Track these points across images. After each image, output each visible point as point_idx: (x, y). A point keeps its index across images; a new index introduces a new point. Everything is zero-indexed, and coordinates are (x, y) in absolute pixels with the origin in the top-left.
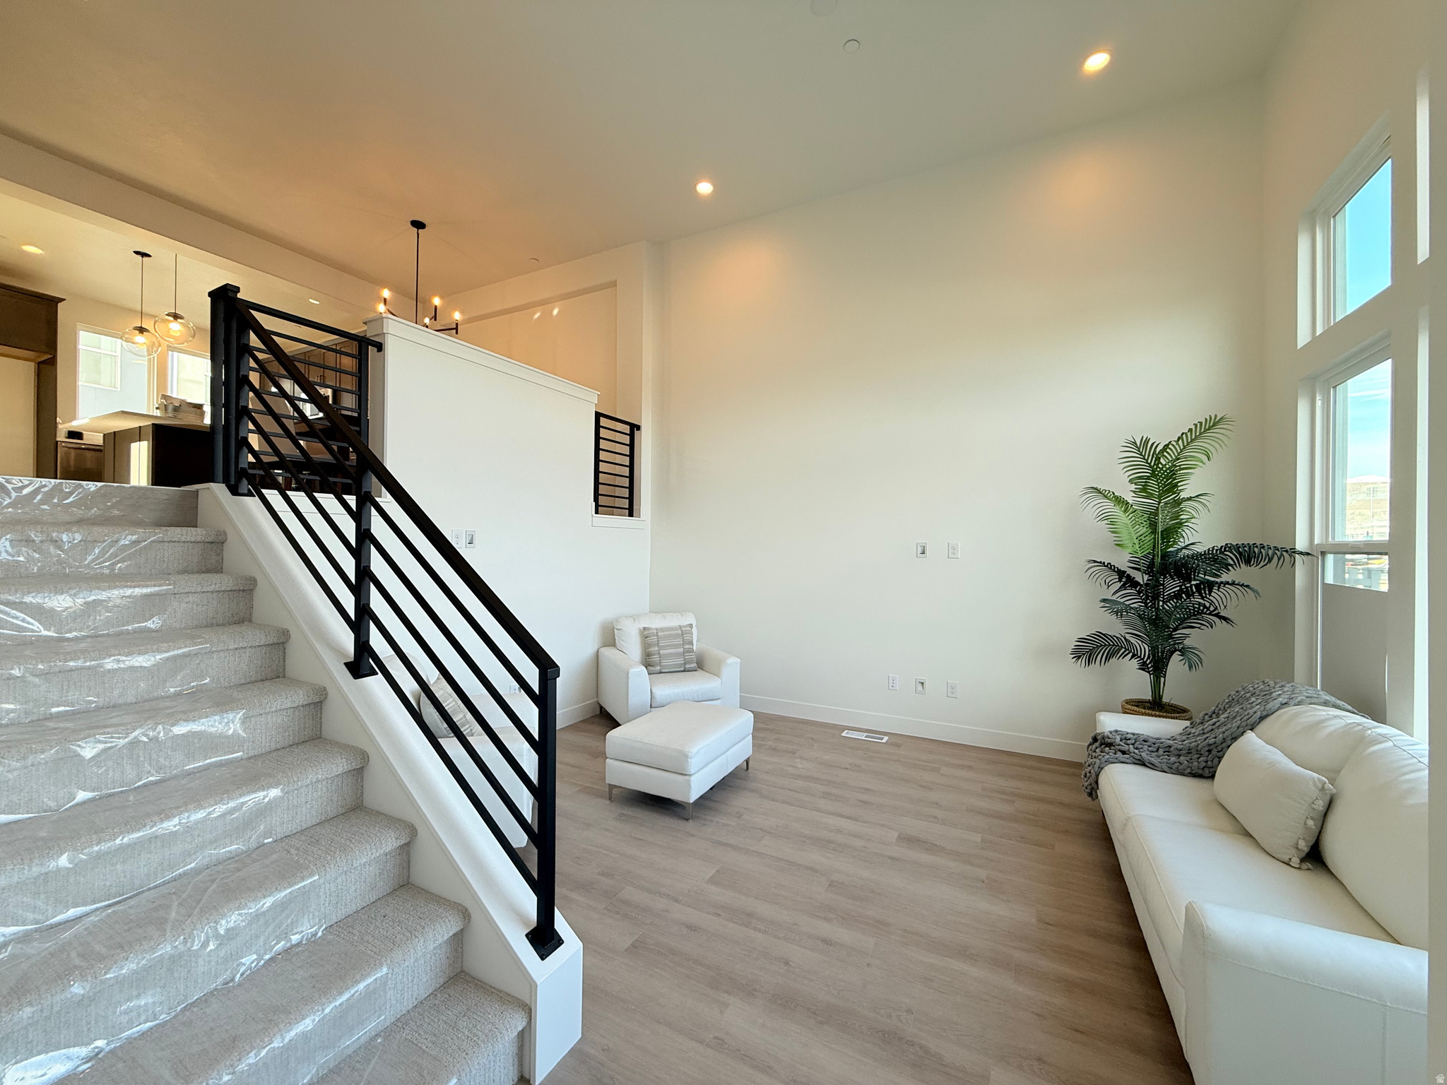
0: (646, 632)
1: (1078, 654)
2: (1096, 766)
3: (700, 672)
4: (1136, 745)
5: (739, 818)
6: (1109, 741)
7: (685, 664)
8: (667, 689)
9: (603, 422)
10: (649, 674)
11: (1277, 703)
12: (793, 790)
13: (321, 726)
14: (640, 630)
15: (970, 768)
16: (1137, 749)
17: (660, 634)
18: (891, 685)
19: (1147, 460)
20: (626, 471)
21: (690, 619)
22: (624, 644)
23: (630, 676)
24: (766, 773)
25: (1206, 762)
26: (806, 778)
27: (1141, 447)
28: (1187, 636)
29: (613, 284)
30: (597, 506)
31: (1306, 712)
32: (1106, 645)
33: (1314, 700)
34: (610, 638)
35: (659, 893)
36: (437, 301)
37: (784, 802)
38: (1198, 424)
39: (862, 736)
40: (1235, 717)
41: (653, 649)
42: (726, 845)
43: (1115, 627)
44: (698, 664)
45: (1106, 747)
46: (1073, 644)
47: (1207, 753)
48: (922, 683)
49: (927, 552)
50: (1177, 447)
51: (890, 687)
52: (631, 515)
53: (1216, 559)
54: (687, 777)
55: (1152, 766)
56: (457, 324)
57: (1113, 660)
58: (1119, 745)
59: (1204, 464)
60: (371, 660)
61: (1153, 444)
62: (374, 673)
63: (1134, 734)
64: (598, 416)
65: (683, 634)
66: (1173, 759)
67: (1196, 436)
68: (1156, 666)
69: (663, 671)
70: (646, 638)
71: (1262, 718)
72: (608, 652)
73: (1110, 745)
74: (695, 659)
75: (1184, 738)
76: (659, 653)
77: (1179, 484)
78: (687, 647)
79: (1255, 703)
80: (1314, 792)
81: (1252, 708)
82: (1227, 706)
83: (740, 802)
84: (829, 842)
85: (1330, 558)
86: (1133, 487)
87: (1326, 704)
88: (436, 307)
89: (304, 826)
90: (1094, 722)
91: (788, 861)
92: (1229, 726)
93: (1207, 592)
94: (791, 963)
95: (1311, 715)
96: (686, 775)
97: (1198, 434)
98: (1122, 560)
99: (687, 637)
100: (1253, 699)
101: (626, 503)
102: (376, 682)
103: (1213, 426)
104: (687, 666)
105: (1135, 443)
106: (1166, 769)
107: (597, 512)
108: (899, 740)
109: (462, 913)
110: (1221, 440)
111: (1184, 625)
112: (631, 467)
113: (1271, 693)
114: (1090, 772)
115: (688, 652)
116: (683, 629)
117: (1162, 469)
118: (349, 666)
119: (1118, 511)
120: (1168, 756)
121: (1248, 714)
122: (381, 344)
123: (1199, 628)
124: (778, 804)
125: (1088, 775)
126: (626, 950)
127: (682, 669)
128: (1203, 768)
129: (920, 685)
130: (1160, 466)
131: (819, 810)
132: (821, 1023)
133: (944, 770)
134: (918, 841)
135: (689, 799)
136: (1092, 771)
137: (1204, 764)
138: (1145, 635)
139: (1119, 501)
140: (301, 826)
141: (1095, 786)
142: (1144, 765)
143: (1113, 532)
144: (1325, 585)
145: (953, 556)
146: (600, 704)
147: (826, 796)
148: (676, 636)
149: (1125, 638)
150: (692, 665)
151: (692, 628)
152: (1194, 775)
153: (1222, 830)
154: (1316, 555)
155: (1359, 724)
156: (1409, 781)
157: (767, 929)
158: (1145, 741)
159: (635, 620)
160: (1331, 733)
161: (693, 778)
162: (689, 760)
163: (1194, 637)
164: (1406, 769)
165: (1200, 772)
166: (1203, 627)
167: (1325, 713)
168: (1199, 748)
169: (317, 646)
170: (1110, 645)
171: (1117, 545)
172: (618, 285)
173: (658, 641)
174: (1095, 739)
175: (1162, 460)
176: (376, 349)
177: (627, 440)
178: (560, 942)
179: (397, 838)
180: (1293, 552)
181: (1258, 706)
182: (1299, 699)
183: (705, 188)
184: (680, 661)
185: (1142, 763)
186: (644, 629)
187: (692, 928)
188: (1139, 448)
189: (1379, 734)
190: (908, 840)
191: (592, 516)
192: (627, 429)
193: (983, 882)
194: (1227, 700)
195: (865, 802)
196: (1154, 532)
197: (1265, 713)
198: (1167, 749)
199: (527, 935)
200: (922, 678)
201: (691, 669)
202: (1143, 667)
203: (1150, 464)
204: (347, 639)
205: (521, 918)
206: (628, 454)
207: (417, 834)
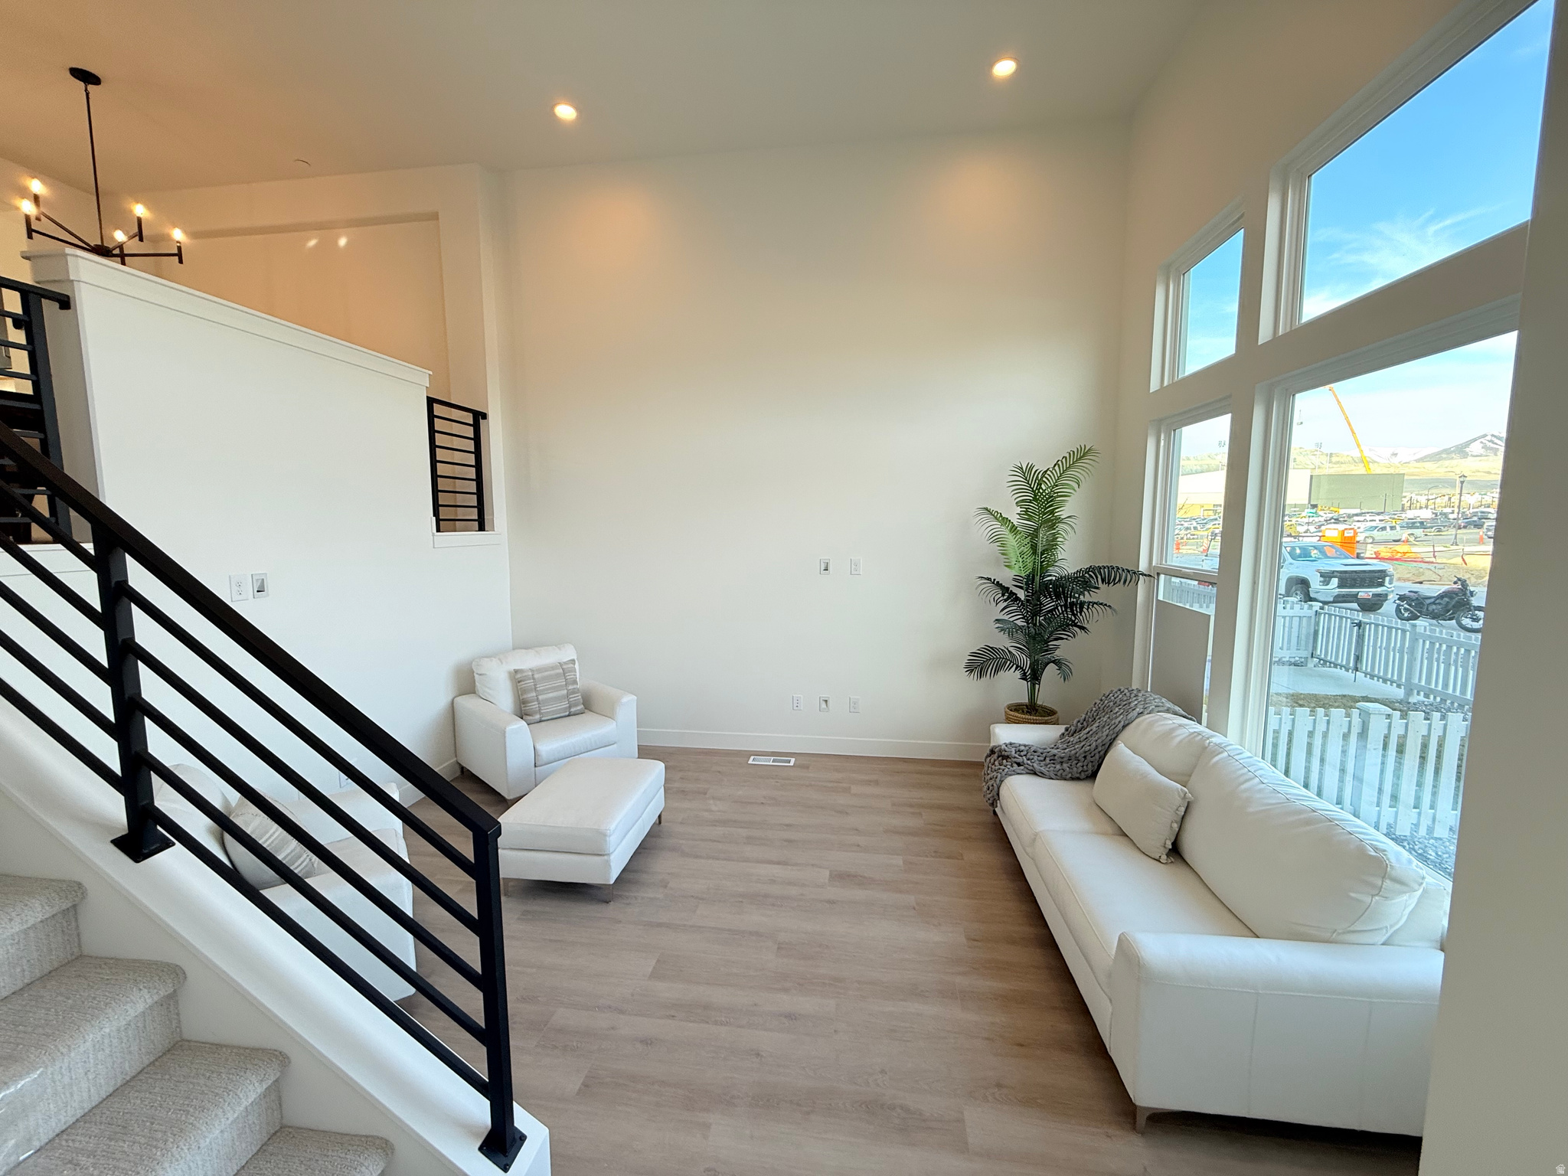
0: (519, 676)
1: (971, 668)
2: (998, 780)
3: (588, 716)
4: (1028, 757)
5: (666, 887)
6: (1006, 754)
7: (570, 707)
8: (555, 742)
9: (438, 410)
10: (528, 725)
11: (1135, 713)
12: (715, 841)
13: (79, 940)
14: (510, 673)
15: (877, 783)
16: (1028, 759)
17: (536, 676)
18: (795, 705)
19: (1031, 485)
20: (472, 473)
21: (568, 653)
22: (491, 692)
23: (507, 735)
24: (681, 823)
25: (1083, 766)
26: (724, 823)
27: (1026, 472)
28: (1057, 647)
29: (435, 217)
30: (438, 521)
31: (1157, 721)
32: (994, 658)
33: (1160, 709)
34: (467, 683)
35: (598, 1007)
36: (140, 210)
37: (708, 858)
38: (1072, 453)
39: (769, 761)
40: (1104, 727)
41: (529, 695)
42: (660, 925)
43: (1003, 642)
44: (586, 705)
45: (1003, 760)
46: (965, 659)
47: (1083, 759)
48: (826, 701)
49: (830, 568)
50: (1054, 471)
51: (795, 708)
52: (482, 528)
53: (1085, 580)
54: (606, 857)
55: (1042, 775)
56: (179, 248)
57: (1001, 673)
58: (1015, 757)
59: (1075, 490)
60: (159, 828)
61: (1036, 471)
62: (168, 844)
63: (1025, 746)
64: (431, 402)
65: (564, 671)
66: (1058, 767)
67: (1070, 465)
68: (1033, 676)
69: (543, 719)
70: (519, 682)
71: (1124, 727)
72: (466, 703)
73: (1007, 758)
74: (581, 701)
75: (1065, 746)
76: (538, 699)
77: (1057, 510)
78: (571, 687)
79: (1119, 713)
80: (1178, 801)
81: (1116, 718)
82: (1095, 714)
83: (662, 865)
84: (766, 896)
85: (1162, 577)
86: (1019, 510)
87: (1168, 711)
88: (139, 220)
89: (87, 1106)
90: (988, 736)
91: (729, 930)
92: (1100, 734)
93: (1078, 610)
94: (762, 1053)
95: (1163, 725)
96: (603, 855)
97: (1071, 463)
98: (1007, 577)
99: (570, 676)
100: (1117, 709)
101: (474, 514)
102: (175, 859)
103: (1083, 456)
104: (572, 710)
105: (1022, 468)
106: (1053, 776)
107: (438, 530)
108: (807, 761)
109: (382, 1148)
110: (1089, 470)
111: (1055, 636)
112: (478, 466)
113: (1130, 703)
114: (993, 786)
115: (574, 693)
116: (564, 667)
117: (1042, 494)
118: (120, 843)
119: (1005, 531)
120: (1054, 764)
121: (1115, 723)
122: (68, 297)
123: (1066, 639)
124: (703, 861)
125: (991, 788)
126: (578, 1094)
127: (567, 713)
128: (1080, 773)
129: (824, 703)
130: (1041, 491)
131: (747, 860)
132: (808, 1113)
133: (855, 789)
134: (849, 876)
135: (608, 880)
136: (995, 785)
137: (1081, 769)
138: (1024, 646)
139: (1005, 521)
140: (83, 1108)
141: (996, 797)
142: (1035, 774)
143: (1003, 554)
144: (1158, 600)
145: (856, 573)
146: (460, 764)
147: (750, 840)
148: (557, 676)
149: (1009, 651)
150: (579, 708)
151: (574, 664)
152: (1073, 779)
153: (1105, 834)
154: (1152, 576)
155: (1199, 734)
156: (1246, 790)
157: (728, 1020)
158: (1035, 752)
159: (501, 662)
160: (1181, 742)
161: (612, 857)
162: (608, 839)
163: (1064, 648)
164: (1242, 779)
165: (1078, 775)
166: (1069, 638)
167: (1171, 722)
168: (1077, 755)
169: (51, 823)
170: (997, 658)
171: (1006, 566)
172: (440, 217)
173: (535, 685)
174: (992, 752)
175: (1043, 486)
176: (57, 305)
177: (469, 432)
178: (523, 1138)
179: (262, 1081)
180: (1136, 574)
181: (1122, 716)
182: (1151, 708)
183: (566, 112)
184: (565, 704)
185: (1034, 773)
186: (516, 671)
187: (647, 1042)
188: (1025, 474)
189: (1216, 744)
190: (841, 877)
191: (433, 535)
192: (469, 418)
193: (914, 909)
194: (1094, 709)
195: (790, 841)
196: (1035, 553)
197: (1127, 722)
198: (1052, 758)
199: (481, 1149)
200: (825, 696)
201: (577, 712)
202: (1024, 677)
203: (1032, 489)
204: (113, 806)
205: (466, 1127)
206: (473, 450)
207: (290, 1062)
